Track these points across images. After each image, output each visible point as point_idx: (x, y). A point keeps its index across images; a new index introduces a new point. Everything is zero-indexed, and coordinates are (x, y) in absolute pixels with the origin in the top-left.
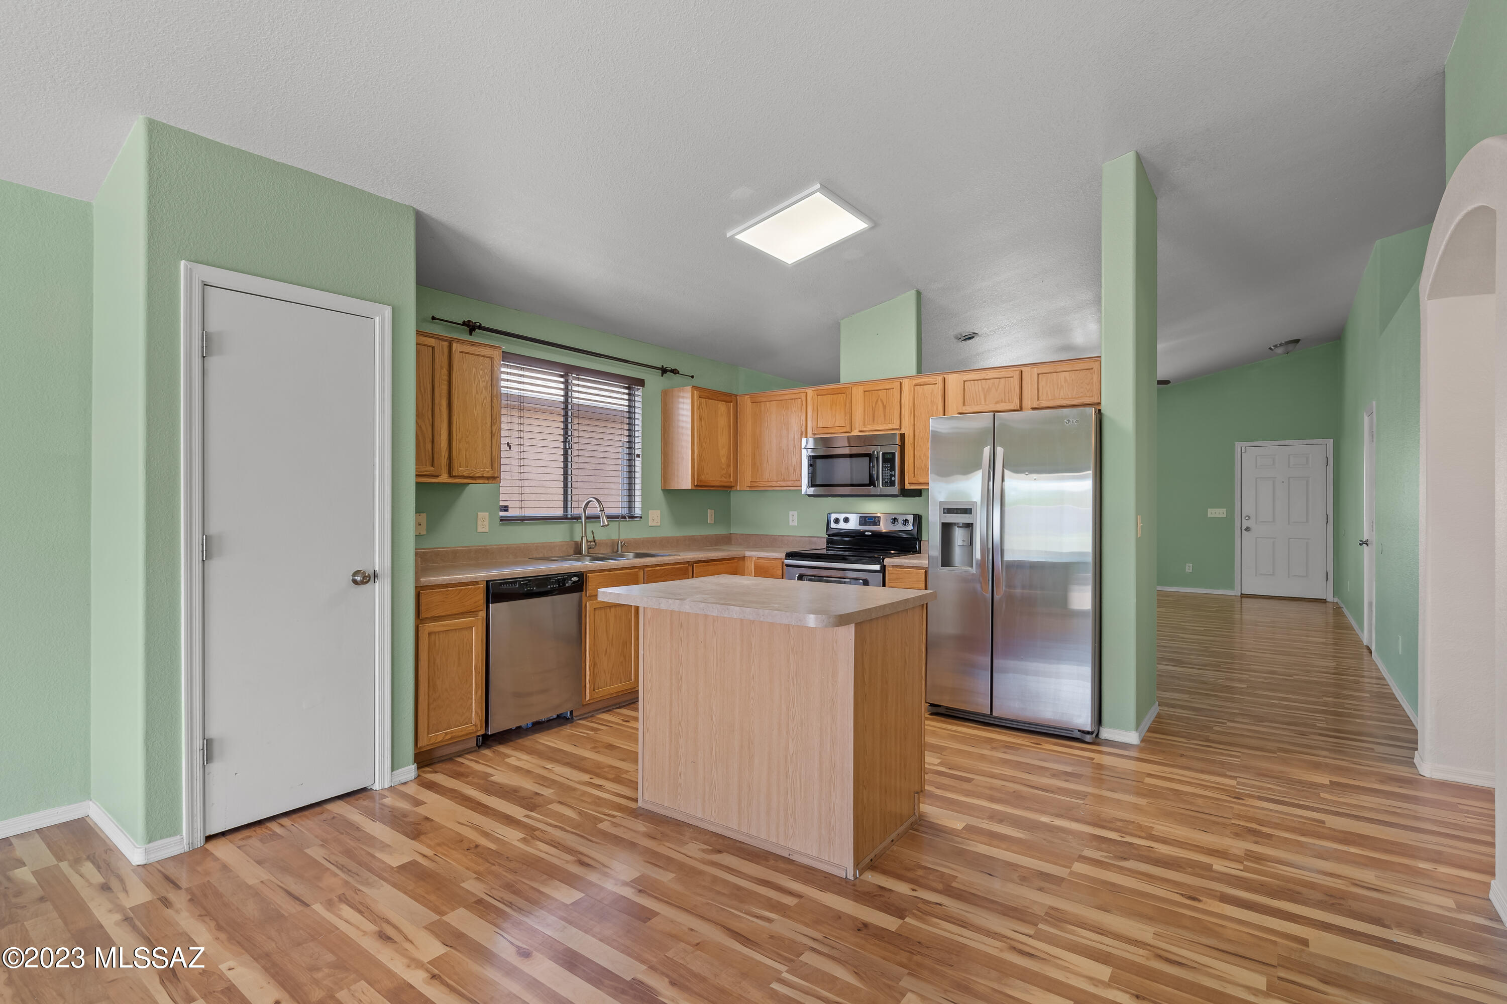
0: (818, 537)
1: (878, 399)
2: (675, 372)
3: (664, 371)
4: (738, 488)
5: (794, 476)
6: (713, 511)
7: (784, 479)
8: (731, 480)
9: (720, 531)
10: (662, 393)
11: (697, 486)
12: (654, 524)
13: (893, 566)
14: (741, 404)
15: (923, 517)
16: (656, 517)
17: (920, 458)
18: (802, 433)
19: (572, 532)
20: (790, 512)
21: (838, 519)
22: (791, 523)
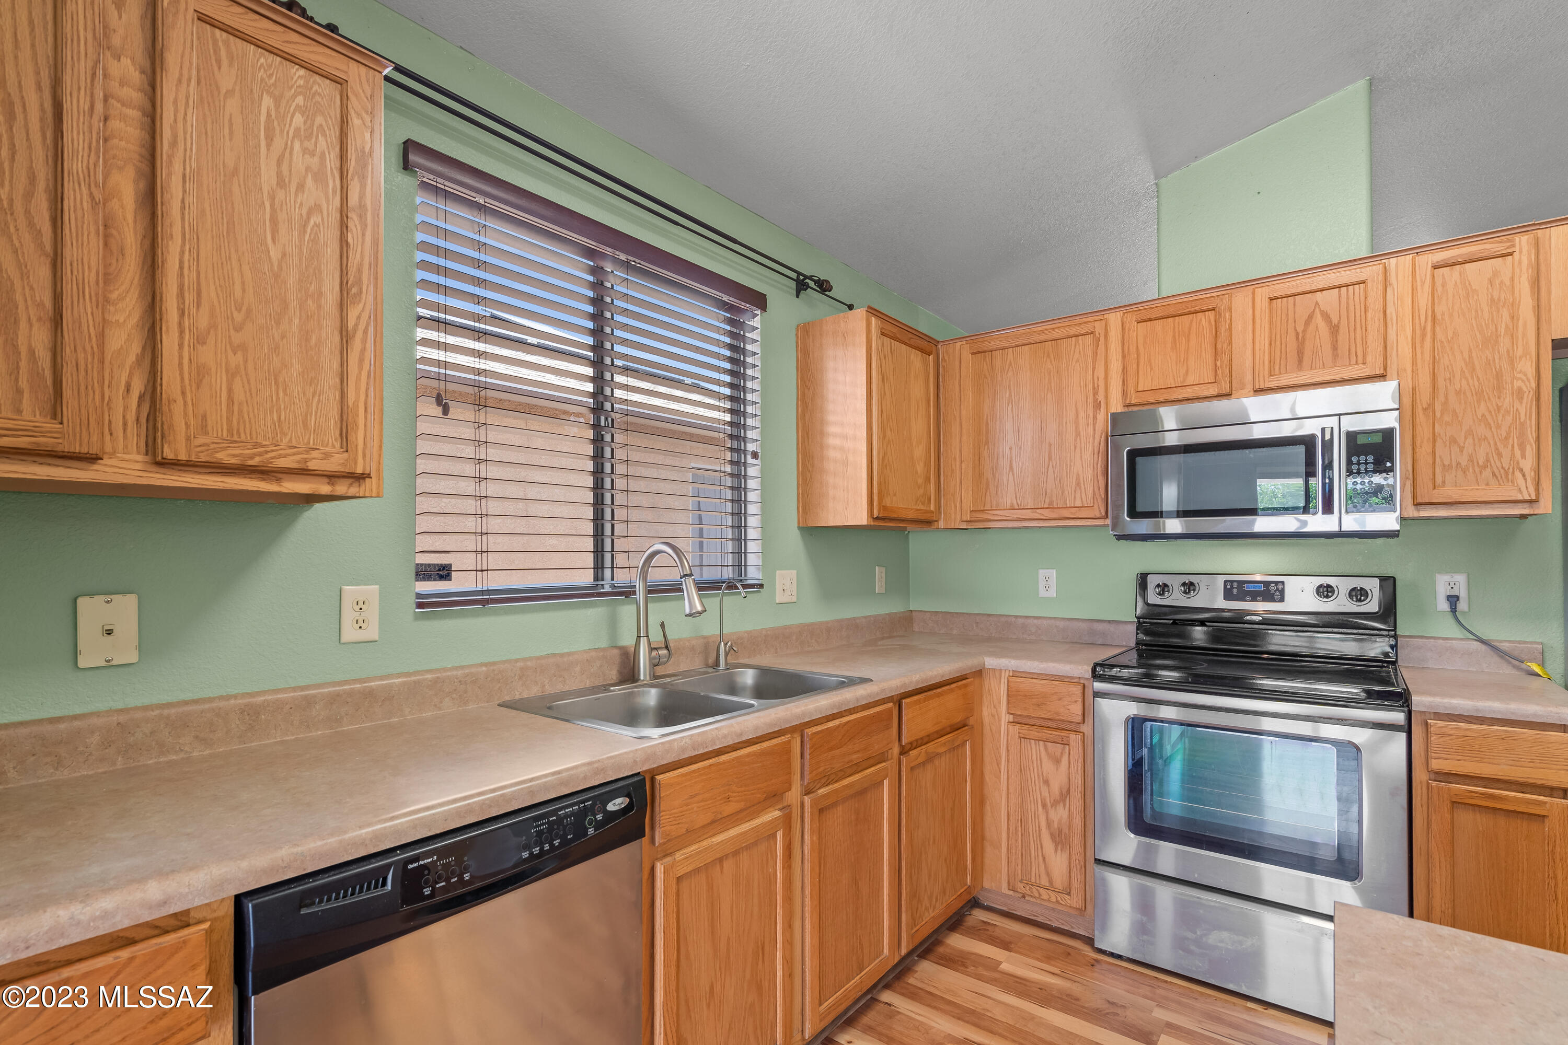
0: (1109, 622)
1: (1311, 317)
2: (824, 287)
3: (801, 284)
4: (941, 524)
5: (1078, 495)
6: (883, 569)
7: (1051, 503)
8: (932, 508)
9: (891, 606)
10: (797, 330)
11: (878, 518)
12: (785, 599)
13: (1439, 716)
14: (946, 358)
16: (788, 583)
17: (1453, 441)
18: (1097, 406)
19: (613, 624)
20: (1041, 571)
21: (1165, 585)
22: (1042, 591)
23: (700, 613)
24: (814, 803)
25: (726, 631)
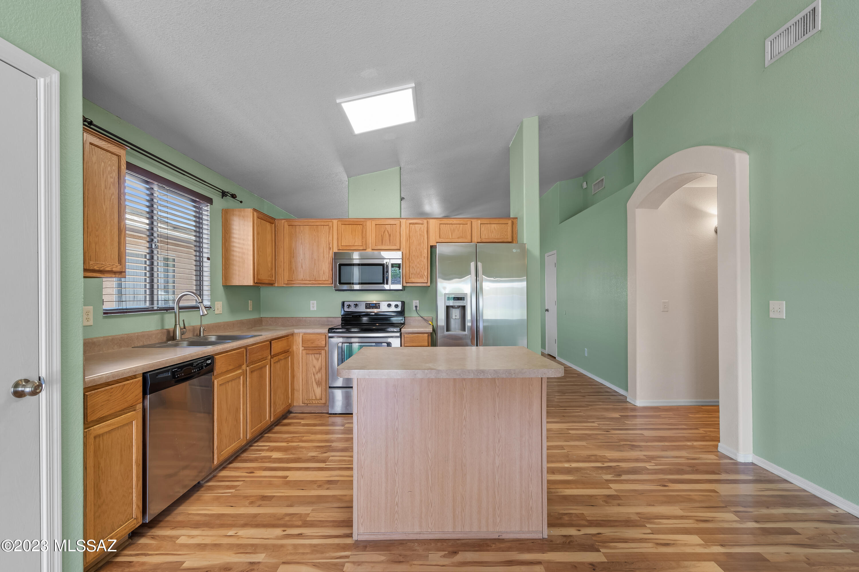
0: (333, 317)
1: (385, 231)
2: (234, 196)
3: (224, 194)
4: (276, 285)
5: (324, 276)
6: (252, 301)
7: (315, 279)
8: (273, 279)
9: (254, 316)
10: (222, 211)
11: (256, 283)
12: (219, 313)
13: (406, 333)
14: (278, 225)
15: (405, 303)
16: (219, 306)
17: (413, 267)
18: (330, 249)
19: (162, 321)
20: (311, 301)
21: (350, 305)
22: (312, 309)
23: (206, 315)
25: (203, 323)
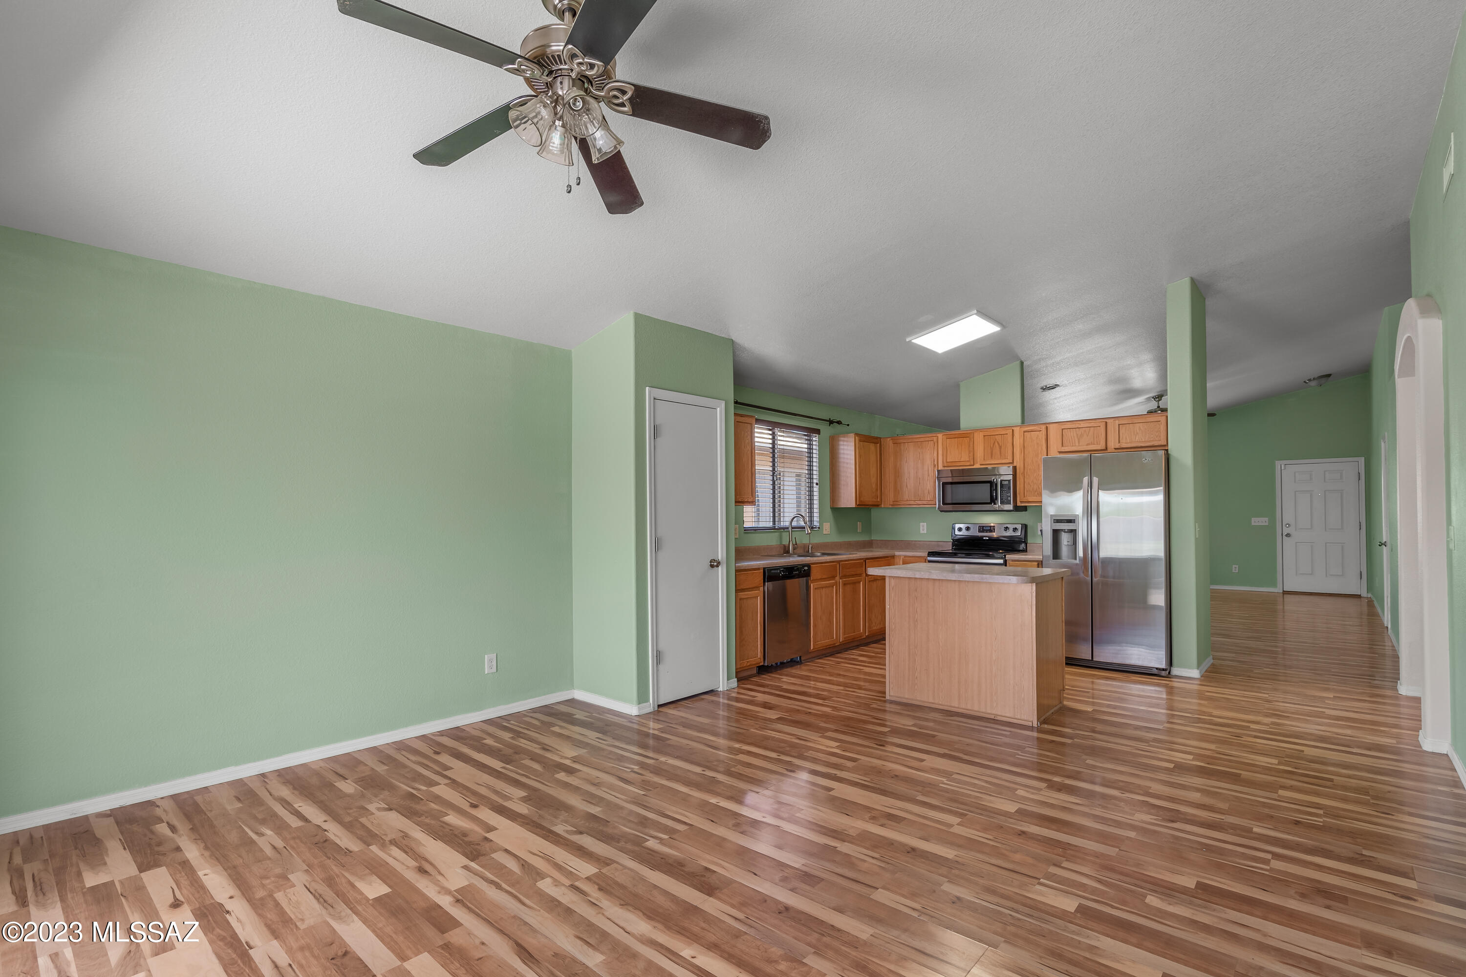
0: (946, 541)
1: (995, 442)
2: (839, 423)
3: (831, 422)
4: (883, 506)
5: (928, 496)
6: (861, 523)
7: (920, 499)
8: (879, 500)
9: (864, 538)
10: (829, 440)
11: (859, 505)
12: (826, 533)
13: (1013, 561)
14: (884, 445)
15: (1028, 526)
16: (827, 528)
17: (1029, 484)
18: (935, 466)
19: (781, 538)
20: (921, 523)
21: (961, 528)
22: (922, 532)
24: (842, 581)
25: (811, 542)
